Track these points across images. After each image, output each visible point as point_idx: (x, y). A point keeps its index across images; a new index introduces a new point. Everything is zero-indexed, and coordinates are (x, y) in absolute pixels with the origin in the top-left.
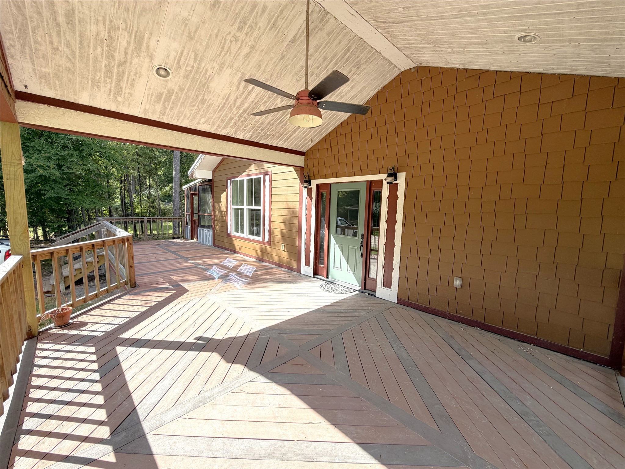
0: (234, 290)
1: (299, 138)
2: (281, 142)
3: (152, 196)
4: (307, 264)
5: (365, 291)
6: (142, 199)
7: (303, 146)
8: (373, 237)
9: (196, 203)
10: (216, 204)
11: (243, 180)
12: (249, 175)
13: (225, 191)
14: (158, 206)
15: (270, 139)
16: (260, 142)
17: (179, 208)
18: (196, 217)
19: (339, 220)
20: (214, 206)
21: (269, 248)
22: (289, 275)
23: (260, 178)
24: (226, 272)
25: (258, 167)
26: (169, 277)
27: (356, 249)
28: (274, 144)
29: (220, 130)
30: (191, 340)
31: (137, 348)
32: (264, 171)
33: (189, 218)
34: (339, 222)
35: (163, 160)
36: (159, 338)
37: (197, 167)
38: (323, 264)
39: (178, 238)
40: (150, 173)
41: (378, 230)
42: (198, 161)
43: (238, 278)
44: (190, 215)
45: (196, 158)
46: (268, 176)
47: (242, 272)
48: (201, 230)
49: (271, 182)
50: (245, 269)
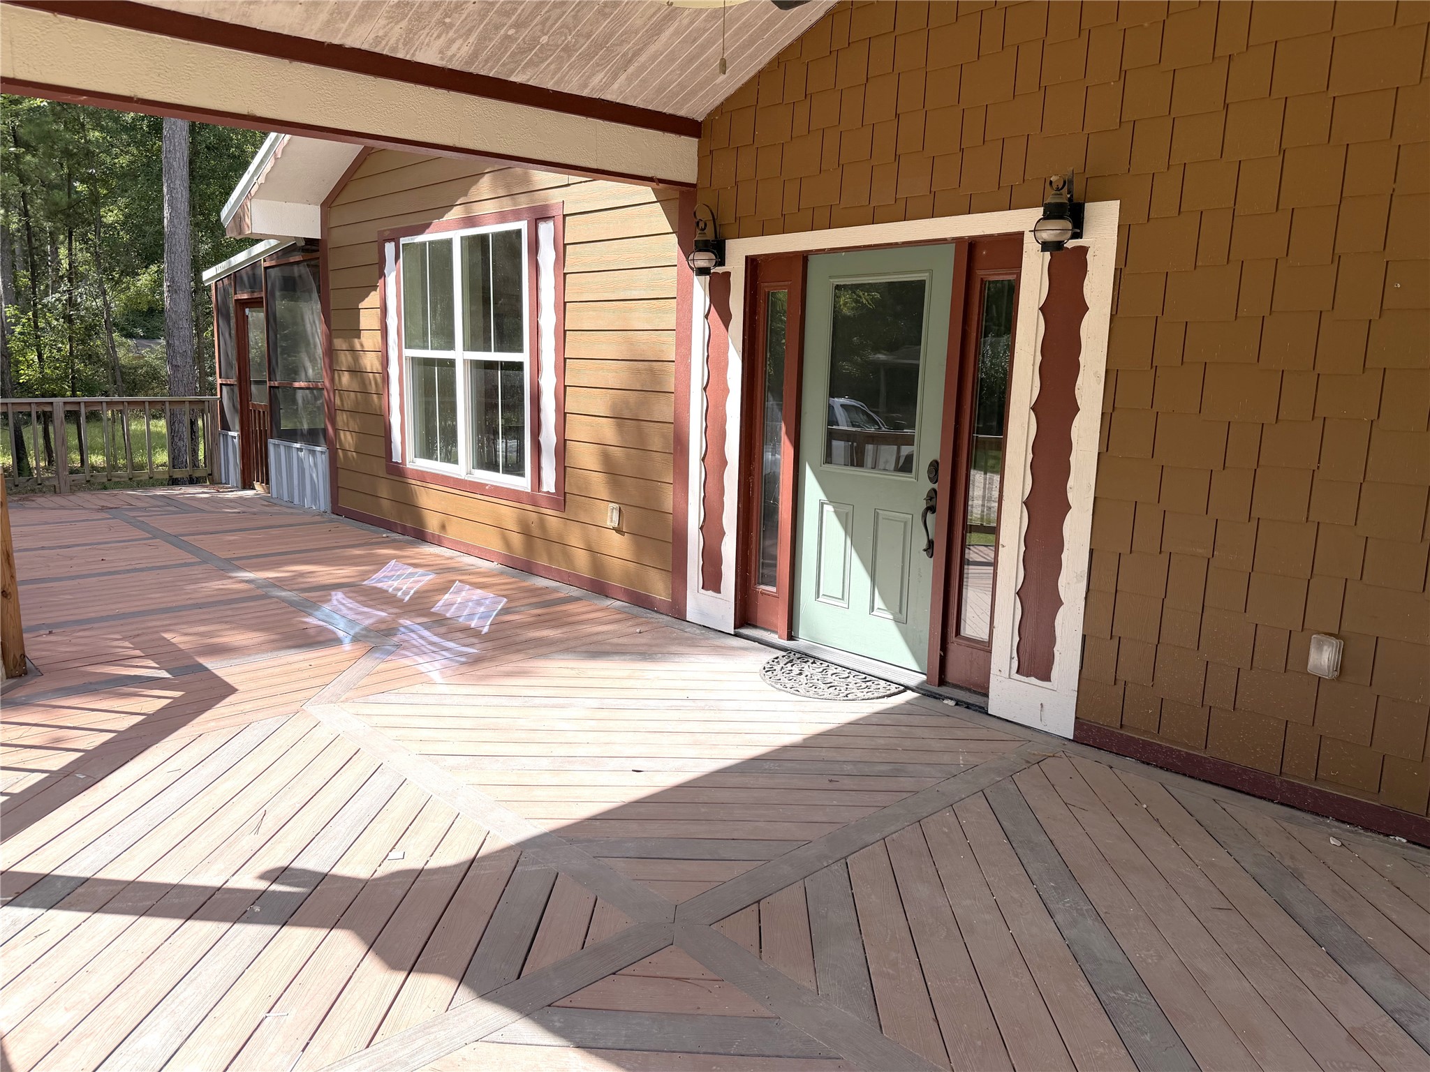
0: (418, 688)
1: (674, 60)
2: (597, 80)
3: (83, 313)
4: (712, 581)
5: (943, 690)
6: (41, 325)
7: (693, 93)
8: (977, 477)
9: (257, 337)
10: (339, 343)
11: (449, 242)
12: (470, 221)
13: (374, 287)
14: (108, 353)
15: (553, 67)
16: (512, 79)
17: (190, 360)
18: (259, 397)
19: (842, 406)
20: (330, 352)
21: (553, 520)
22: (637, 625)
23: (519, 232)
24: (383, 614)
25: (508, 186)
26: (155, 636)
27: (905, 523)
28: (571, 86)
29: (344, 26)
30: (248, 881)
31: (38, 911)
32: (532, 201)
33: (231, 398)
34: (840, 415)
35: (123, 161)
36: (124, 872)
37: (256, 186)
38: (772, 582)
39: (192, 481)
40: (69, 216)
41: (1001, 446)
42: (262, 162)
43: (435, 639)
44: (236, 390)
45: (254, 153)
46: (550, 224)
47: (448, 615)
48: (282, 448)
49: (561, 249)
50: (463, 605)
